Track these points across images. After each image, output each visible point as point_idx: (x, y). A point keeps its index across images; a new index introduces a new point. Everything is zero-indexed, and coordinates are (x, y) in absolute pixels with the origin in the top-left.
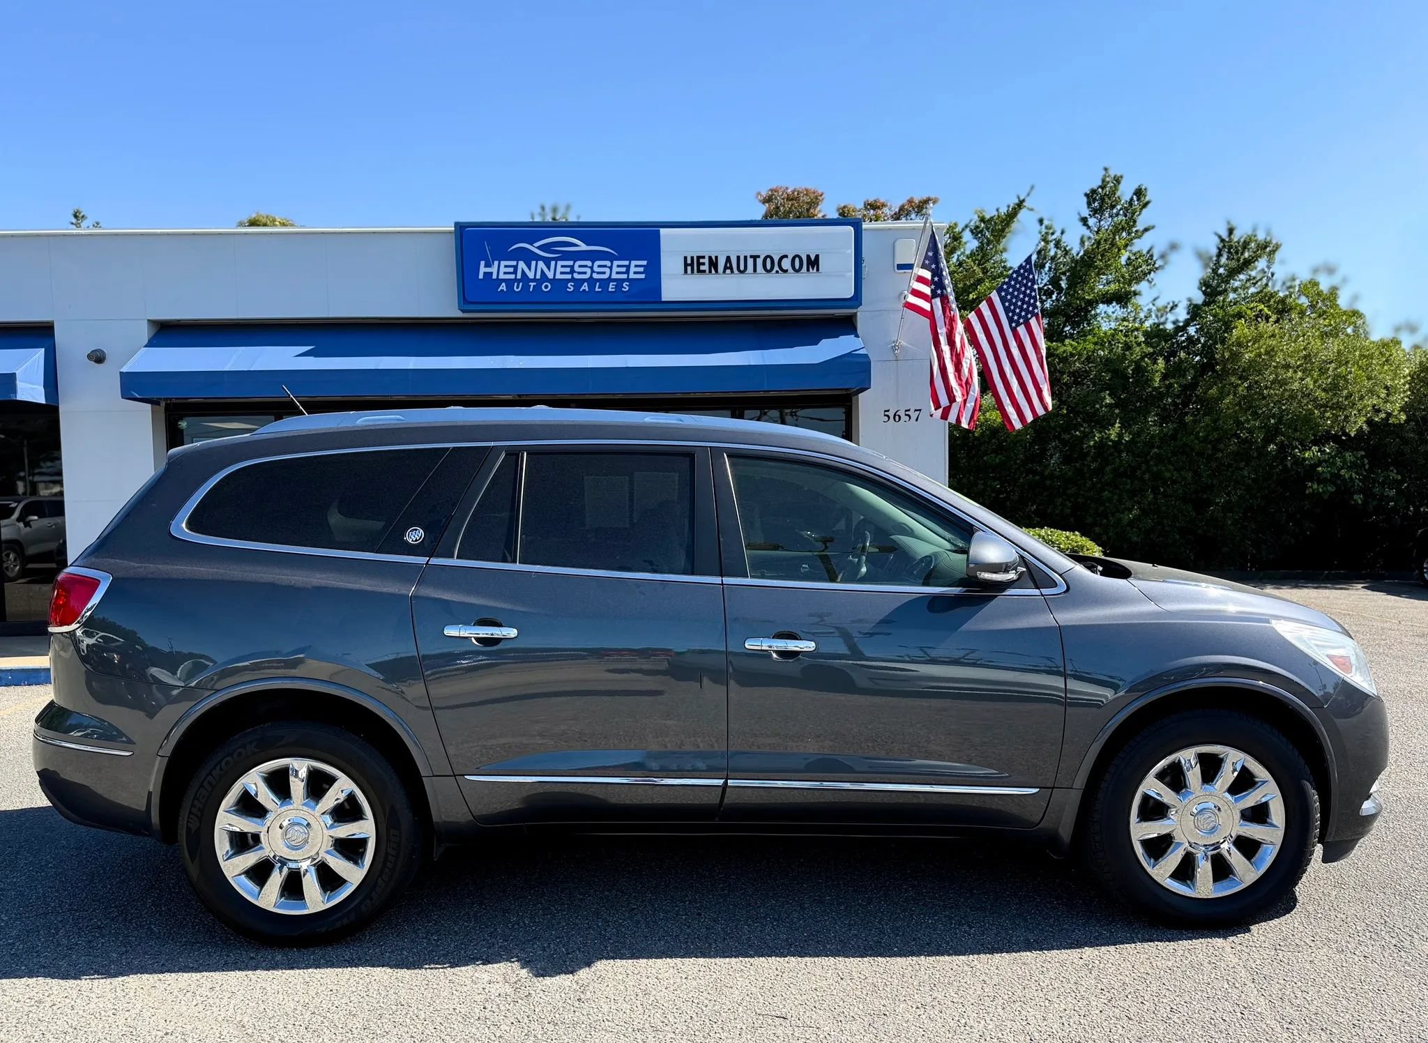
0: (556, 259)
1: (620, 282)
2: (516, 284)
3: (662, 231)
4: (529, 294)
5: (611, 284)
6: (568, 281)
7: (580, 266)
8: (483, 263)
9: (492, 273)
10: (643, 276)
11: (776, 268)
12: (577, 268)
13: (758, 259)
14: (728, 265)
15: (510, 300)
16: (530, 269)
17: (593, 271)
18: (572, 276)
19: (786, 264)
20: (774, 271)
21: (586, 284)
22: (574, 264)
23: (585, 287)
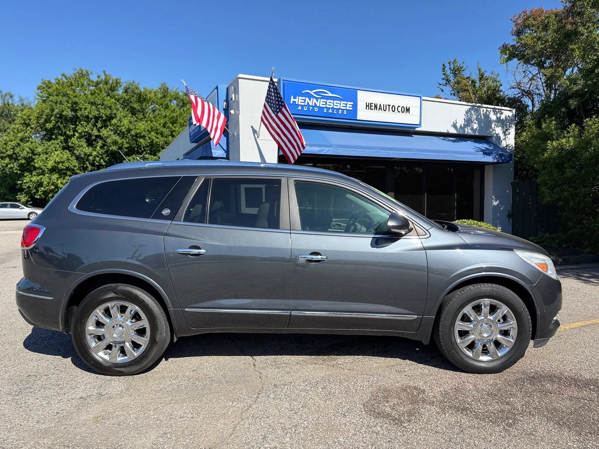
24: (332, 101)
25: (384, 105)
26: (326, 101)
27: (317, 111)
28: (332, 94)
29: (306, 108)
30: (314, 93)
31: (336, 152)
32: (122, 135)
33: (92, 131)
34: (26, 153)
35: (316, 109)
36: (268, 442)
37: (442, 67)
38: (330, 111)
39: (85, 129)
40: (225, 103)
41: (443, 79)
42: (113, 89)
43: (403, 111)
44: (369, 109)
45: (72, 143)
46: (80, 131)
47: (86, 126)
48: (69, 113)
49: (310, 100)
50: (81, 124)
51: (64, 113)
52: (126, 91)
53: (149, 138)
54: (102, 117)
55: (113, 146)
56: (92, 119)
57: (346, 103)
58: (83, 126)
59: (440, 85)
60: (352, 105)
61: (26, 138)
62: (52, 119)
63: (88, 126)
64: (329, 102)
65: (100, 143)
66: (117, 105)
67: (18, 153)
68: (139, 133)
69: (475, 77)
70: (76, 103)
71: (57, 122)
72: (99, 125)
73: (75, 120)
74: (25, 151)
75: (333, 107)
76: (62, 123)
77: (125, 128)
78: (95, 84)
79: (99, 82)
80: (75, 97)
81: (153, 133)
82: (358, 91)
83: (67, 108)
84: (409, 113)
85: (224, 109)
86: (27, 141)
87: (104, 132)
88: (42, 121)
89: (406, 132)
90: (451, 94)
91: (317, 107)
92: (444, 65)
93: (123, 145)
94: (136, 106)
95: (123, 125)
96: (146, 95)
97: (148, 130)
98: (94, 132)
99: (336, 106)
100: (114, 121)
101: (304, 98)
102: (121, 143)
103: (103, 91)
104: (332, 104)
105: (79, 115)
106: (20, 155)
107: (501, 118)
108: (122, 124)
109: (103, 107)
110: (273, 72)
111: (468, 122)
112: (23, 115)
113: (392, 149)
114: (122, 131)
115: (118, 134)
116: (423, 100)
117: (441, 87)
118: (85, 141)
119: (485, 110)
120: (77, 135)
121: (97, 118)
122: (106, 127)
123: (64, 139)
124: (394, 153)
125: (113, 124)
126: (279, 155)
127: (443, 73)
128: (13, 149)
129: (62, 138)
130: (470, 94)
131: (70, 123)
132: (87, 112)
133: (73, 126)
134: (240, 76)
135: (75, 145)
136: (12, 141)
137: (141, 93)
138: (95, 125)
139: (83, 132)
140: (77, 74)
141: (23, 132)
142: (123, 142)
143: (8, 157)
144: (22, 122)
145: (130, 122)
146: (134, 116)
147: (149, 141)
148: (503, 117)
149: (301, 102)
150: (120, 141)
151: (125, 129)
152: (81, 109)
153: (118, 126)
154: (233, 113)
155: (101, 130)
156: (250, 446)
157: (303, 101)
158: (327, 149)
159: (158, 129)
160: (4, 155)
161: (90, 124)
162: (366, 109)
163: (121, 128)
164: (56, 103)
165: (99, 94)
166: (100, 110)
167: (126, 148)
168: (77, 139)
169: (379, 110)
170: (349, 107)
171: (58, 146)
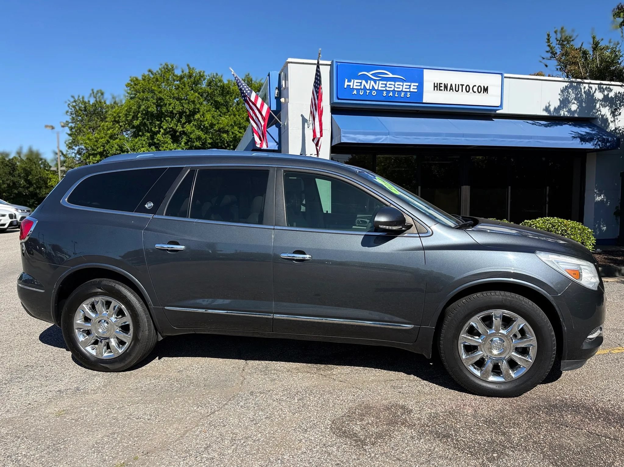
24: (393, 83)
25: (456, 85)
26: (385, 82)
27: (375, 94)
28: (393, 74)
29: (362, 92)
30: (371, 74)
31: (394, 140)
32: (206, 130)
33: (177, 126)
34: (115, 150)
35: (374, 93)
36: (208, 452)
37: (547, 37)
38: (391, 94)
39: (170, 125)
40: (277, 91)
41: (547, 52)
42: (196, 83)
43: (479, 91)
44: (437, 90)
45: (158, 140)
46: (164, 127)
47: (171, 122)
48: (153, 109)
49: (367, 83)
50: (166, 120)
51: (149, 110)
52: (209, 84)
53: (232, 133)
54: (186, 113)
55: (197, 142)
56: (176, 114)
57: (409, 84)
58: (168, 122)
59: (544, 58)
60: (417, 86)
61: (115, 135)
62: (139, 116)
63: (172, 122)
64: (389, 84)
65: (184, 140)
66: (200, 99)
67: (108, 150)
68: (223, 128)
69: (588, 47)
70: (161, 99)
71: (143, 119)
72: (183, 120)
73: (160, 116)
74: (114, 148)
75: (394, 90)
76: (148, 120)
77: (208, 122)
78: (179, 78)
79: (182, 76)
80: (160, 92)
81: (236, 128)
82: (425, 70)
83: (152, 104)
84: (487, 93)
85: (276, 98)
86: (117, 138)
87: (188, 128)
88: (130, 118)
89: (485, 116)
90: (557, 69)
91: (376, 90)
92: (549, 35)
93: (206, 140)
94: (219, 99)
95: (207, 120)
96: (229, 87)
97: (231, 125)
98: (178, 128)
99: (397, 88)
100: (197, 116)
101: (360, 81)
102: (204, 139)
103: (187, 85)
104: (393, 86)
105: (164, 111)
106: (109, 152)
107: (610, 96)
108: (205, 118)
109: (187, 101)
110: (320, 54)
111: (564, 102)
112: (113, 112)
113: (463, 135)
114: (205, 126)
115: (202, 130)
116: (505, 77)
117: (544, 61)
118: (170, 137)
119: (587, 86)
120: (162, 131)
121: (181, 114)
122: (190, 122)
123: (151, 136)
124: (467, 140)
125: (196, 119)
126: (333, 145)
127: (547, 44)
128: (104, 146)
129: (149, 135)
130: (579, 68)
131: (156, 120)
132: (171, 107)
133: (158, 123)
134: (290, 60)
135: (160, 142)
136: (102, 138)
137: (224, 86)
138: (179, 121)
139: (168, 129)
140: (163, 69)
141: (112, 130)
142: (206, 138)
143: (99, 155)
144: (113, 120)
145: (213, 117)
146: (218, 111)
147: (232, 136)
148: (612, 95)
149: (356, 86)
150: (203, 136)
151: (208, 124)
152: (166, 105)
153: (201, 121)
154: (284, 101)
155: (185, 126)
156: (188, 454)
157: (359, 84)
158: (384, 137)
159: (241, 123)
160: (96, 152)
161: (174, 120)
162: (434, 90)
163: (204, 123)
164: (143, 100)
165: (182, 89)
166: (184, 105)
167: (209, 144)
168: (162, 135)
169: (450, 91)
170: (413, 89)
171: (144, 143)
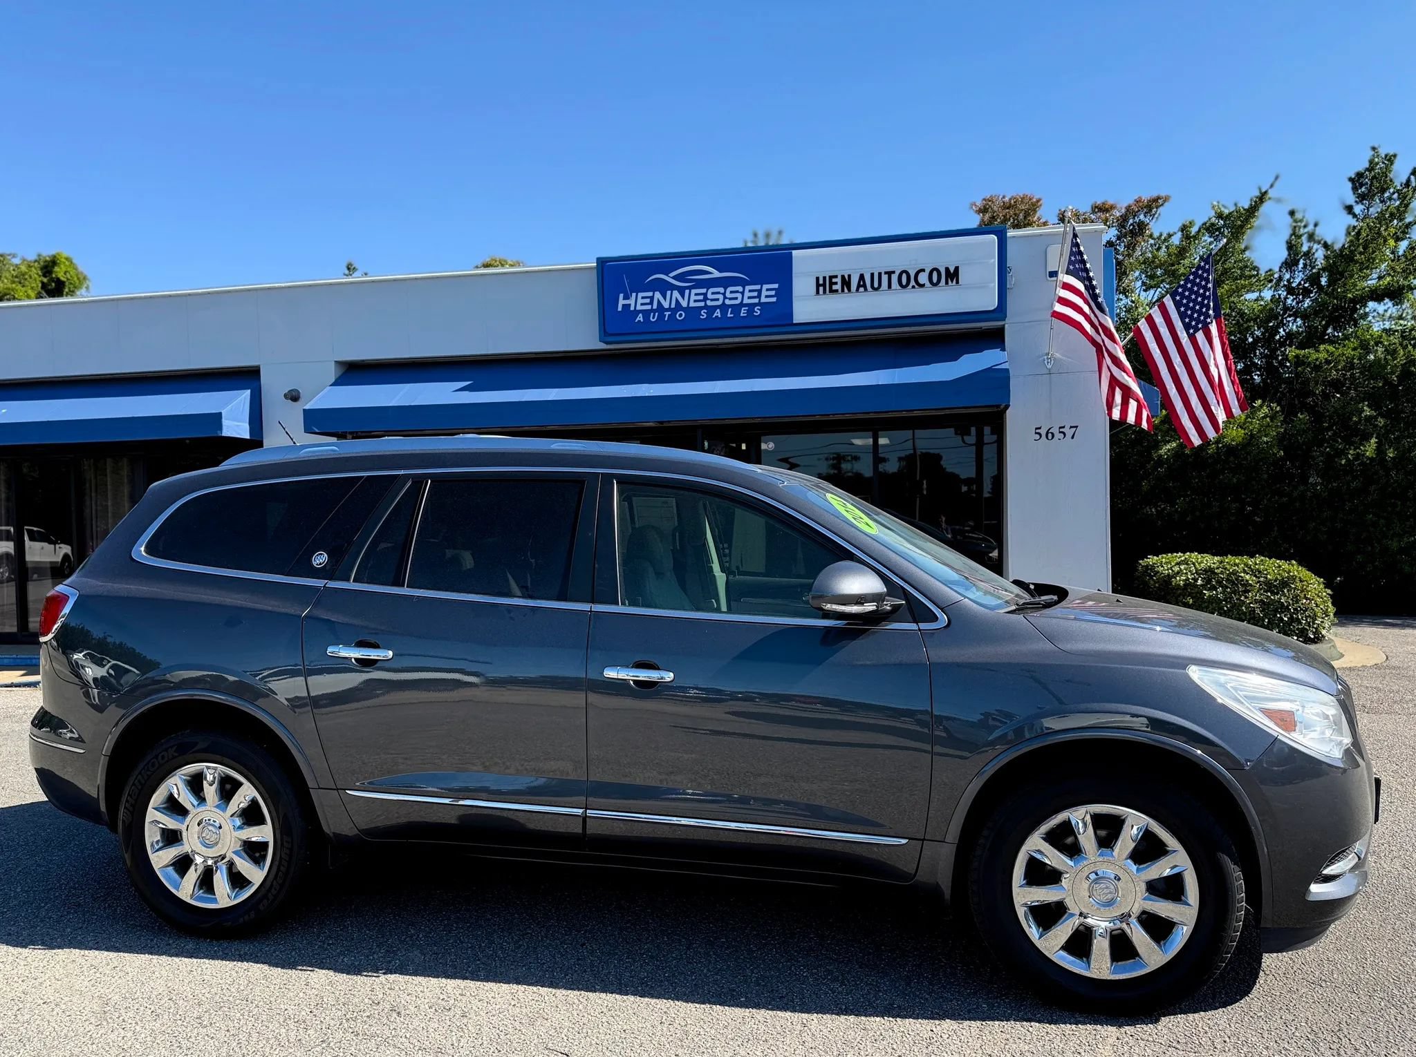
0: (690, 288)
1: (752, 306)
2: (652, 314)
3: (794, 252)
4: (664, 322)
5: (743, 309)
6: (702, 308)
7: (713, 293)
8: (621, 296)
9: (630, 305)
10: (774, 299)
11: (913, 283)
12: (710, 296)
13: (892, 275)
14: (862, 283)
15: (647, 330)
16: (665, 300)
17: (725, 298)
18: (706, 303)
19: (923, 278)
20: (910, 286)
21: (718, 310)
22: (707, 291)
23: (718, 313)
